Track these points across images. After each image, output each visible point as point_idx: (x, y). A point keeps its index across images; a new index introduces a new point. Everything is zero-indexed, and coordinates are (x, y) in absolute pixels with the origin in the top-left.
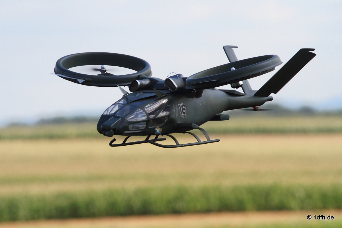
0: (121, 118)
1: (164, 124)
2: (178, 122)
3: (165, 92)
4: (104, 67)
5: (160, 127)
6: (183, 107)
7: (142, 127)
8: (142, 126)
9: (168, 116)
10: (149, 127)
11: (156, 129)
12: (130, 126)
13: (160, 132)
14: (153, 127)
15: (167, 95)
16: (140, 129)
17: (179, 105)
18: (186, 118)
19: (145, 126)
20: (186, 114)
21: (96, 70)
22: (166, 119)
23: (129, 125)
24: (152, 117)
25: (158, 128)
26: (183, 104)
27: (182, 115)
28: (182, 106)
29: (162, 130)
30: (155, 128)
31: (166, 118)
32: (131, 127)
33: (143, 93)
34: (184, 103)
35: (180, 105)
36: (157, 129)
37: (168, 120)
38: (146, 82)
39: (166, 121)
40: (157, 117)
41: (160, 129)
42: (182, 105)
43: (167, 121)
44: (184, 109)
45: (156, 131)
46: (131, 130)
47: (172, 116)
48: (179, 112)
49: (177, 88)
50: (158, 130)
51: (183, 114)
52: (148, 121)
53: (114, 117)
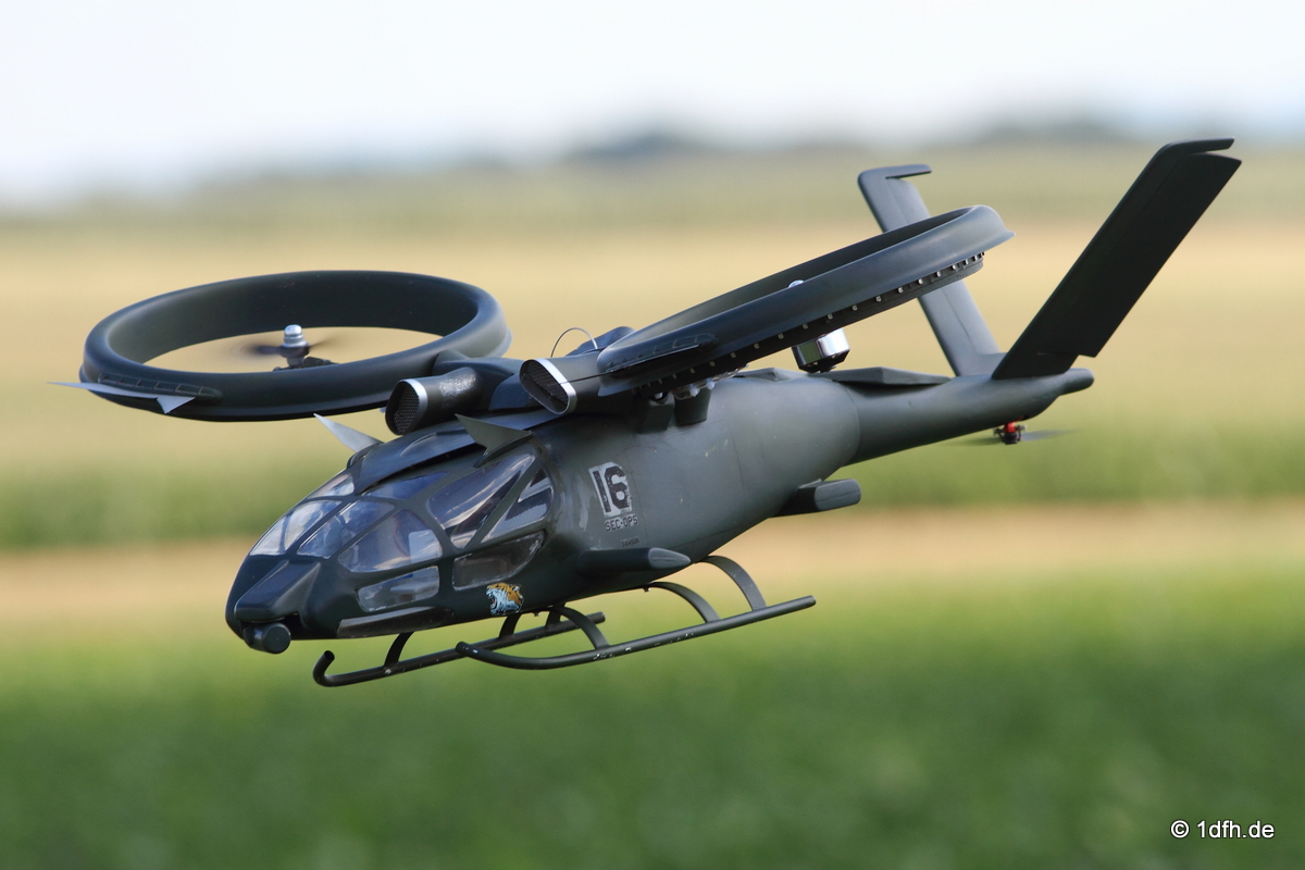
0: (318, 565)
1: (525, 563)
2: (594, 549)
3: (519, 424)
4: (295, 335)
5: (508, 581)
6: (616, 479)
7: (426, 590)
8: (425, 586)
9: (544, 529)
10: (456, 588)
11: (492, 591)
12: (362, 591)
13: (512, 602)
14: (475, 585)
15: (530, 432)
16: (418, 598)
17: (591, 471)
18: (632, 523)
19: (437, 583)
20: (630, 508)
21: (263, 350)
22: (533, 541)
23: (357, 590)
24: (461, 541)
25: (502, 585)
26: (611, 465)
27: (610, 514)
28: (610, 472)
29: (521, 591)
30: (484, 588)
31: (533, 536)
32: (367, 595)
33: (439, 434)
34: (614, 462)
35: (597, 474)
36: (494, 590)
37: (542, 545)
38: (457, 385)
39: (533, 549)
40: (483, 541)
41: (509, 589)
42: (608, 470)
43: (537, 551)
44: (621, 484)
45: (494, 598)
46: (371, 610)
47: (563, 527)
48: (594, 501)
49: (572, 397)
50: (502, 596)
51: (615, 511)
52: (445, 564)
53: (291, 562)
